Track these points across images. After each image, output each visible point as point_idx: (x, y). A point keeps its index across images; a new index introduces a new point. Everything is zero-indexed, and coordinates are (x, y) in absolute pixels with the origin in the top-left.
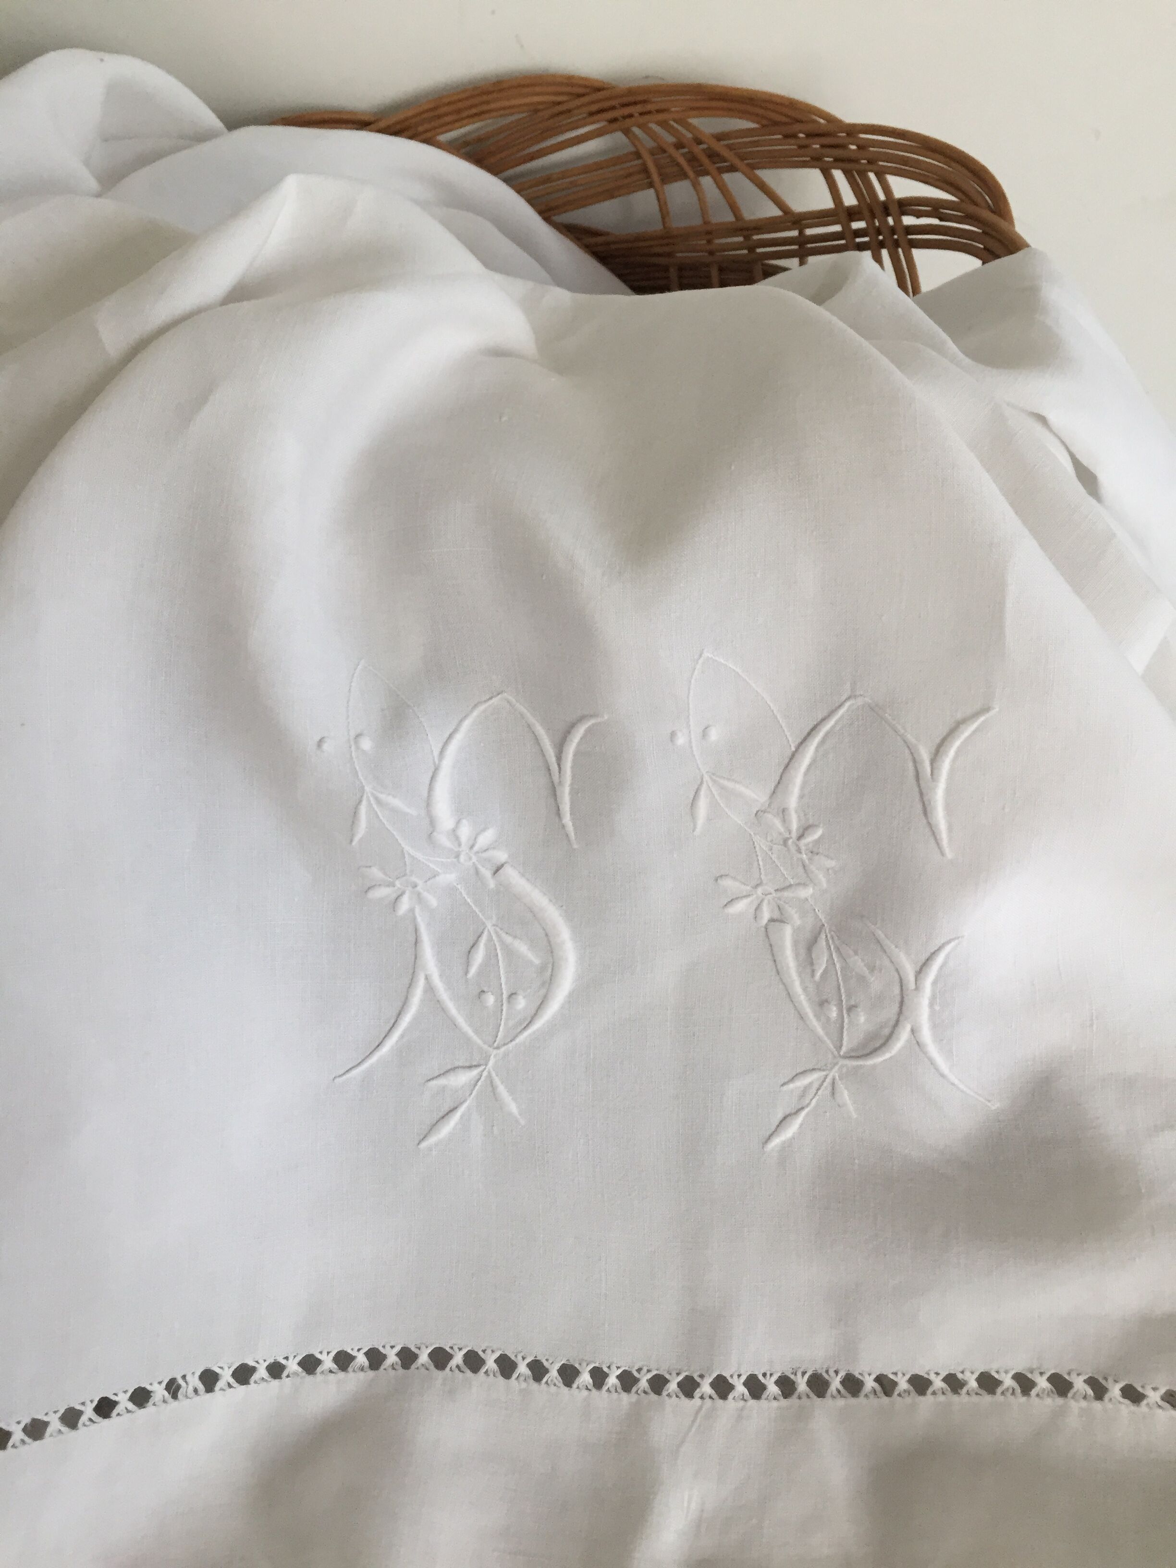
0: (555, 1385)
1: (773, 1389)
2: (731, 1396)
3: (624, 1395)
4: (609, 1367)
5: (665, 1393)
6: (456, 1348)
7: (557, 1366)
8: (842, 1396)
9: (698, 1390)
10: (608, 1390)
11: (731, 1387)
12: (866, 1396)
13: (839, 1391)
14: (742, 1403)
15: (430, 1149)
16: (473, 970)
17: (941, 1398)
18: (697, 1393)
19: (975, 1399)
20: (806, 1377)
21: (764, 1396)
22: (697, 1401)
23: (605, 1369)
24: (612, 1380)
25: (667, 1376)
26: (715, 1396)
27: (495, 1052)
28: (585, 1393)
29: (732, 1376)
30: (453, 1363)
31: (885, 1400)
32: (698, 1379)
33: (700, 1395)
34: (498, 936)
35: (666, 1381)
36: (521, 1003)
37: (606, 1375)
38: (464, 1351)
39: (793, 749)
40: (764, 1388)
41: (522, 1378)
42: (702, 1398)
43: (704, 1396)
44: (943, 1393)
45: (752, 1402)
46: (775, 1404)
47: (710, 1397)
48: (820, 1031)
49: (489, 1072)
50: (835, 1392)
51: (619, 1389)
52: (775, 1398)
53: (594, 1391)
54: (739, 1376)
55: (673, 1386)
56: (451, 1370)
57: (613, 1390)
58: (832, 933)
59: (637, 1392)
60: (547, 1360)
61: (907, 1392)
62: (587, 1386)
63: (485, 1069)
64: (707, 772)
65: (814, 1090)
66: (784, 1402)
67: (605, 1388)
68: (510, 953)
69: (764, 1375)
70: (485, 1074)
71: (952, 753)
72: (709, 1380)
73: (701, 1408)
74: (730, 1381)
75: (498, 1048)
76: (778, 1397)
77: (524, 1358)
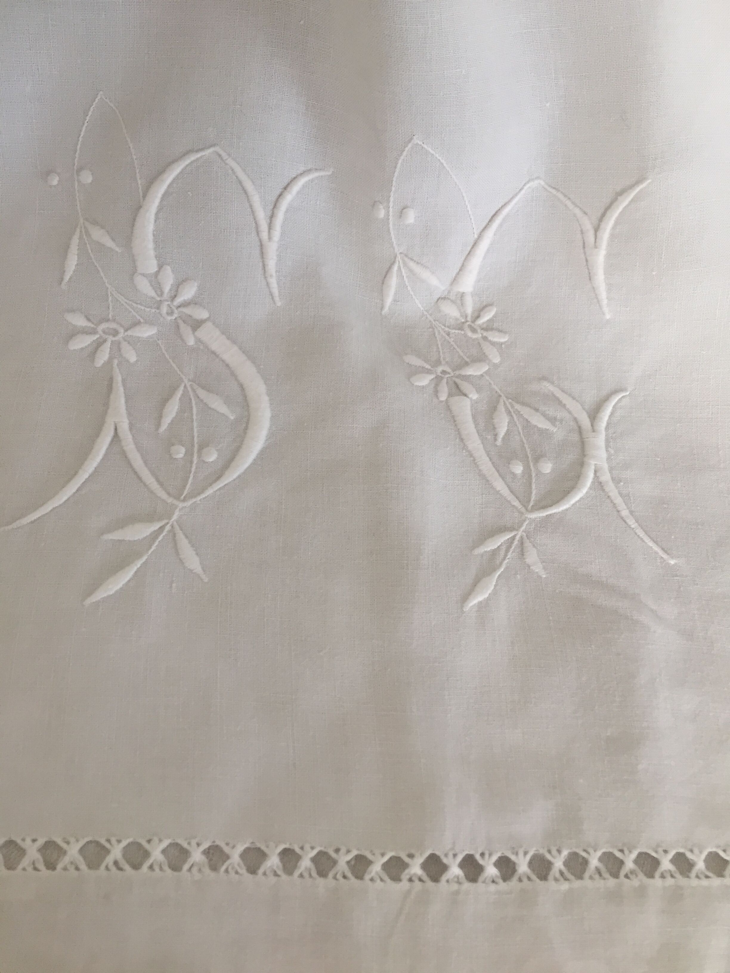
0: (237, 873)
1: (491, 871)
2: (443, 879)
3: (320, 881)
4: (302, 848)
5: (367, 877)
6: (113, 840)
7: (240, 848)
8: (566, 879)
9: (407, 871)
10: (301, 876)
11: (444, 868)
12: (591, 878)
13: (562, 873)
14: (455, 887)
16: (166, 425)
17: (670, 881)
18: (405, 876)
19: (705, 882)
20: (528, 857)
21: (481, 879)
22: (404, 885)
23: (298, 850)
24: (306, 863)
25: (370, 856)
26: (425, 877)
28: (273, 880)
29: (446, 855)
30: (109, 860)
31: (611, 882)
32: (407, 860)
33: (408, 877)
35: (370, 863)
37: (298, 858)
40: (480, 869)
41: (195, 869)
42: (410, 880)
43: (414, 878)
44: (672, 876)
45: (467, 885)
46: (493, 888)
47: (420, 880)
49: (173, 526)
50: (558, 875)
51: (314, 873)
52: (493, 881)
53: (284, 877)
54: (455, 855)
55: (376, 868)
56: (107, 868)
57: (306, 875)
59: (335, 878)
60: (227, 844)
61: (632, 872)
62: (275, 872)
66: (503, 886)
67: (297, 873)
69: (482, 855)
72: (420, 860)
73: (409, 892)
74: (445, 861)
76: (496, 880)
77: (199, 845)
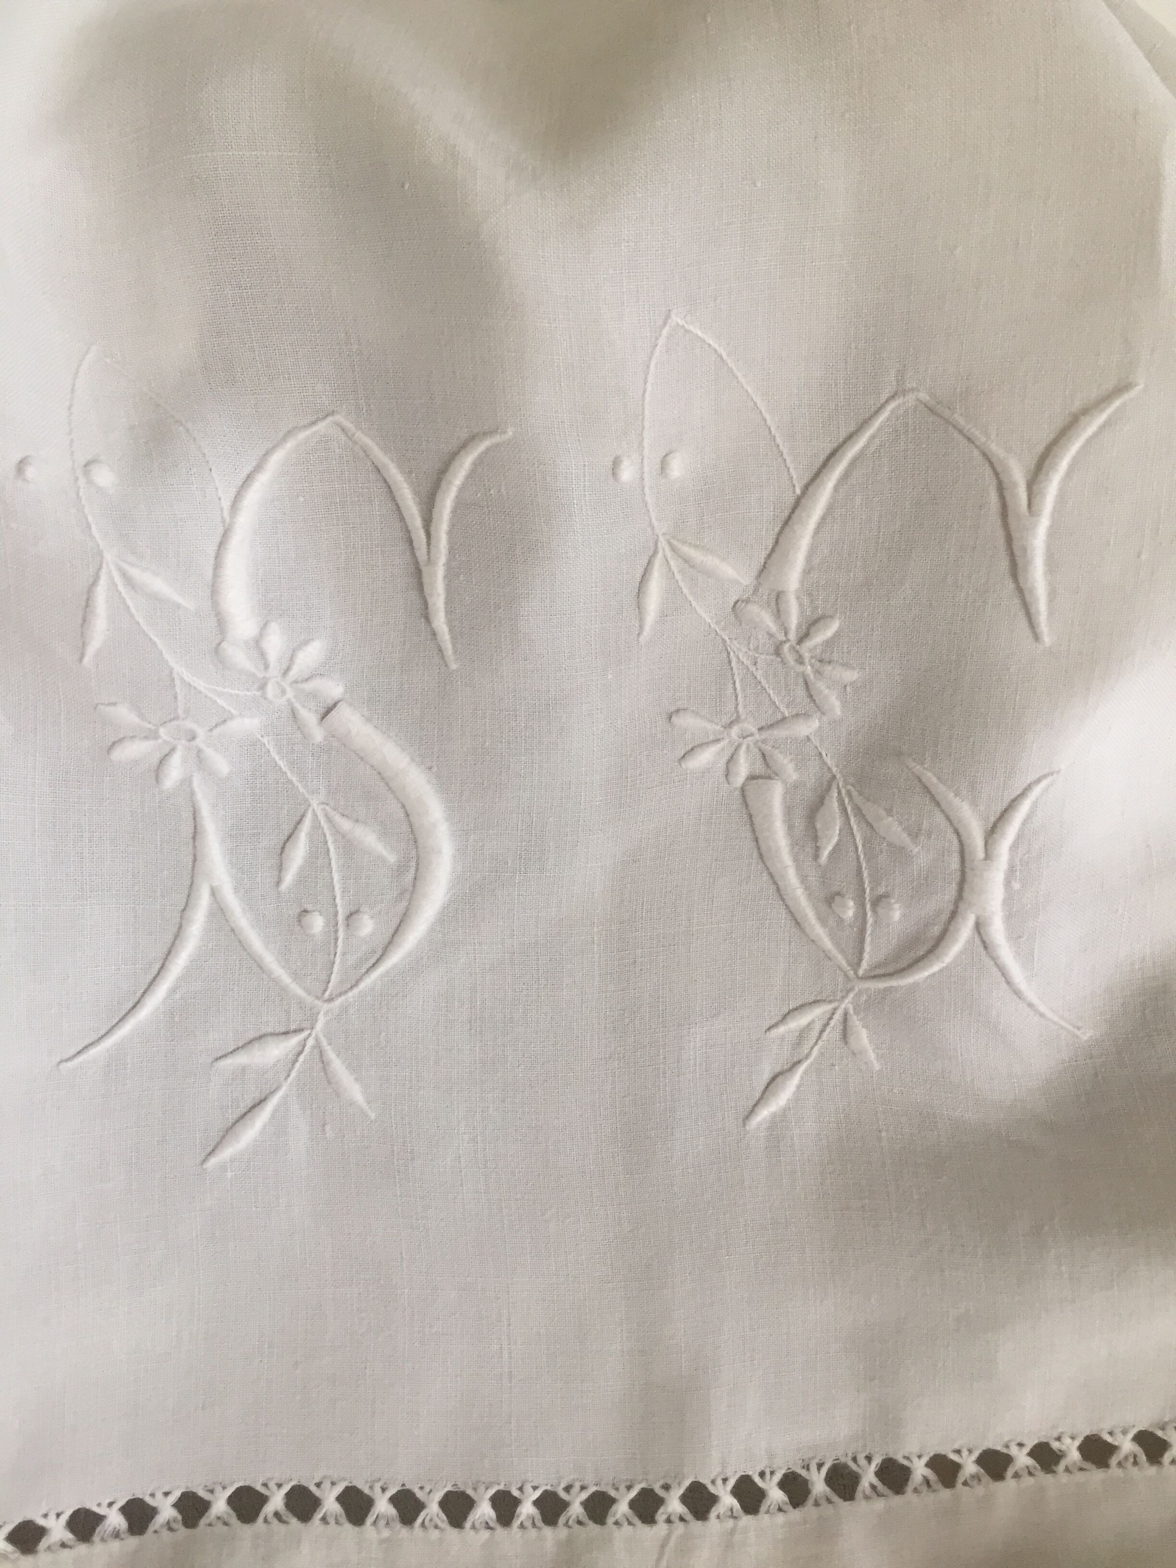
0: (436, 1527)
1: (776, 1495)
2: (713, 1514)
3: (548, 1531)
4: (521, 1489)
5: (610, 1520)
6: (272, 1485)
7: (438, 1496)
8: (880, 1495)
9: (661, 1510)
10: (522, 1526)
11: (713, 1499)
12: (916, 1490)
13: (873, 1487)
14: (730, 1523)
15: (223, 1168)
16: (289, 878)
17: (1028, 1481)
18: (661, 1516)
19: (1080, 1477)
20: (824, 1470)
21: (763, 1508)
22: (661, 1528)
23: (516, 1493)
24: (527, 1509)
25: (613, 1493)
26: (689, 1517)
27: (326, 1006)
28: (485, 1534)
29: (713, 1482)
30: (269, 1509)
31: (945, 1494)
32: (661, 1493)
33: (664, 1517)
34: (329, 819)
35: (613, 1501)
36: (367, 926)
37: (516, 1502)
38: (286, 1488)
39: (798, 491)
40: (761, 1494)
41: (382, 1523)
42: (669, 1521)
43: (672, 1518)
44: (1030, 1474)
45: (747, 1520)
46: (780, 1518)
47: (682, 1519)
48: (827, 943)
49: (317, 1039)
50: (868, 1491)
51: (539, 1522)
52: (780, 1510)
53: (500, 1530)
54: (725, 1480)
55: (622, 1508)
56: (266, 1521)
57: (528, 1524)
58: (849, 787)
59: (566, 1524)
60: (422, 1488)
61: (976, 1477)
62: (487, 1523)
63: (310, 1035)
64: (664, 534)
65: (815, 1033)
66: (795, 1515)
67: (516, 1523)
68: (348, 847)
69: (762, 1475)
70: (311, 1042)
71: (1064, 464)
72: (677, 1492)
73: (669, 1536)
74: (712, 1489)
75: (330, 1000)
76: (785, 1507)
77: (384, 1490)
